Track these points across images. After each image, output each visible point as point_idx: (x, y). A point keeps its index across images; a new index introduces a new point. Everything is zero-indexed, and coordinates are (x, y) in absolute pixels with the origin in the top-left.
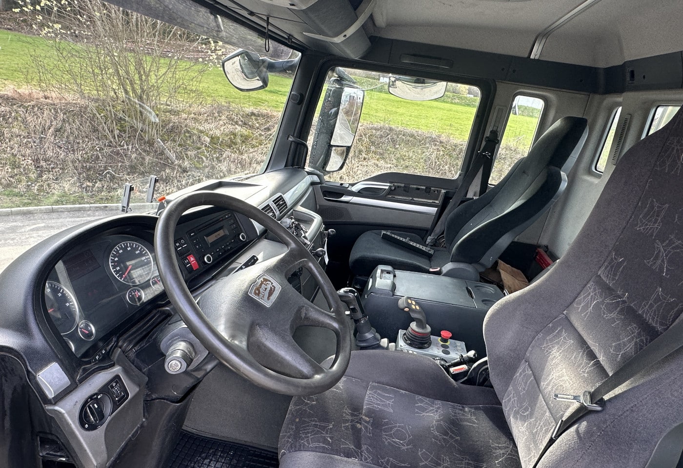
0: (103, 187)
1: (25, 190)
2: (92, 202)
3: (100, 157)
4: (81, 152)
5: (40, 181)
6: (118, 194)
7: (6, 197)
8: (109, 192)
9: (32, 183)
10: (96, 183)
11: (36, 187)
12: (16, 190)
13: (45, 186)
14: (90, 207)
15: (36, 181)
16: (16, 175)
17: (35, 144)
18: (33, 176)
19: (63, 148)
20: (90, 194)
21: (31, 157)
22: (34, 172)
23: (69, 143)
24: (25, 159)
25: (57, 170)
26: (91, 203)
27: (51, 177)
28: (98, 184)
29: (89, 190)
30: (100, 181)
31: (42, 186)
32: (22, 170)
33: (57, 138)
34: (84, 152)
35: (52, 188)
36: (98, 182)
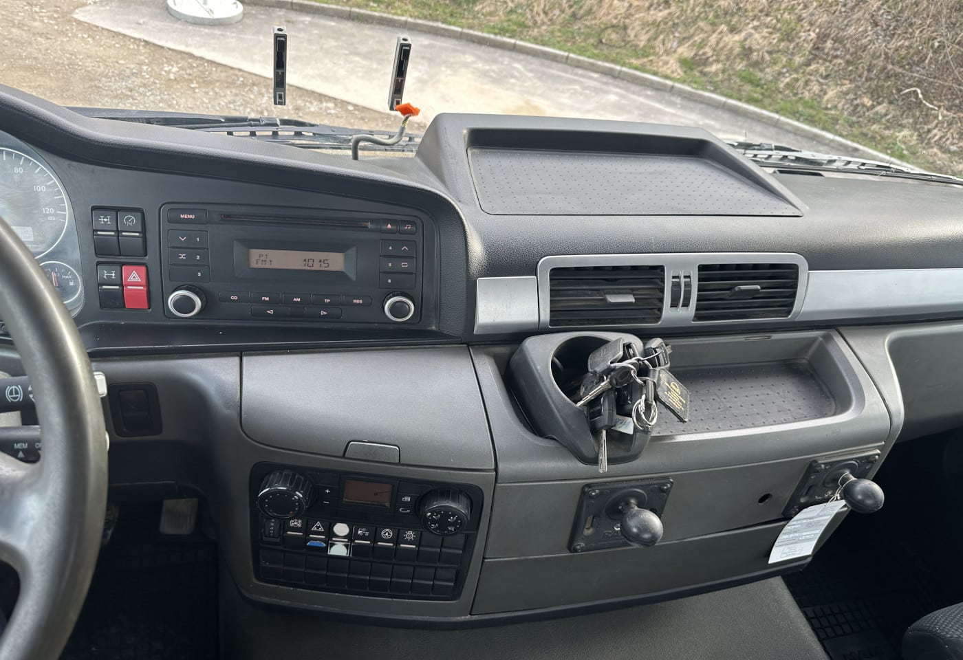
0: (886, 115)
1: (770, 78)
2: (845, 133)
3: (927, 61)
4: (903, 41)
5: (802, 71)
6: (897, 137)
7: (738, 80)
8: (887, 128)
9: (787, 72)
10: (879, 104)
11: (788, 80)
12: (760, 75)
13: (801, 83)
14: (832, 141)
15: (796, 71)
16: (779, 51)
17: (843, 9)
18: (798, 60)
19: (878, 28)
20: (854, 119)
21: (820, 29)
22: (805, 54)
23: (897, 21)
24: (809, 30)
25: (839, 61)
26: (841, 135)
27: (822, 69)
28: (881, 109)
29: (859, 112)
30: (891, 102)
31: (797, 80)
32: (792, 46)
33: (885, 7)
34: (907, 43)
35: (808, 88)
36: (885, 105)
